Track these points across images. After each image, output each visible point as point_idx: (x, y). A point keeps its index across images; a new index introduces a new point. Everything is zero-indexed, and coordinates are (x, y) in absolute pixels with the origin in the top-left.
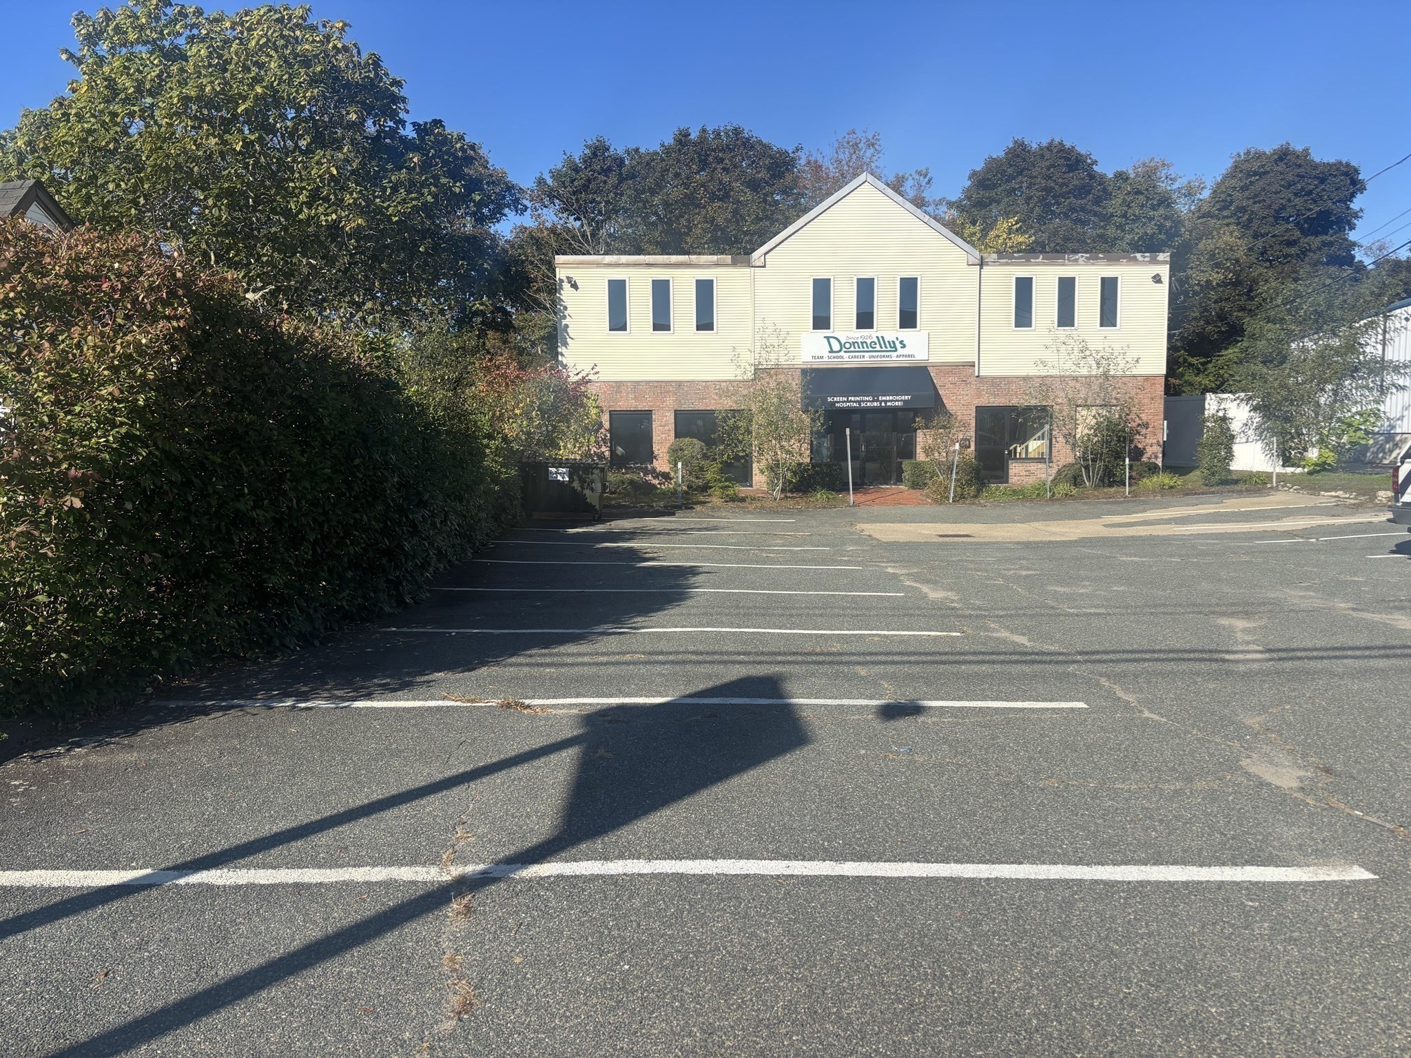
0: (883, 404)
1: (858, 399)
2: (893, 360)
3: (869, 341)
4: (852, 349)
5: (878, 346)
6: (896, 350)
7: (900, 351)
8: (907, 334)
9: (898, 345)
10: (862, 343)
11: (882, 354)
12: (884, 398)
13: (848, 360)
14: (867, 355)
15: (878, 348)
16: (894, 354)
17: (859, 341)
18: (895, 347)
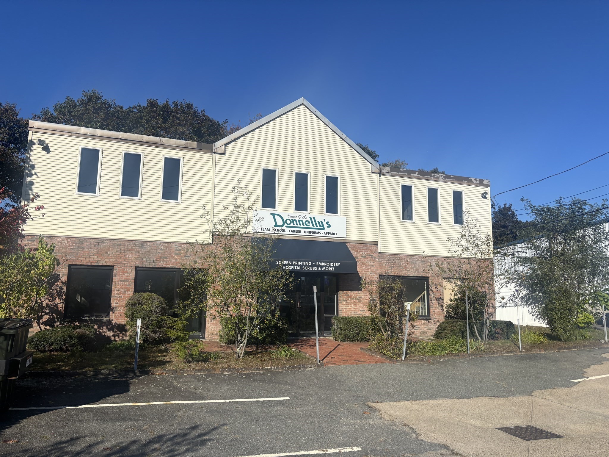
0: (320, 269)
1: (300, 263)
2: (322, 235)
3: (304, 220)
4: (292, 225)
5: (311, 224)
6: (324, 229)
7: (327, 230)
8: (331, 218)
9: (325, 225)
10: (299, 221)
11: (314, 230)
12: (320, 264)
13: (288, 233)
14: (303, 230)
15: (311, 226)
16: (322, 232)
17: (297, 219)
18: (323, 226)
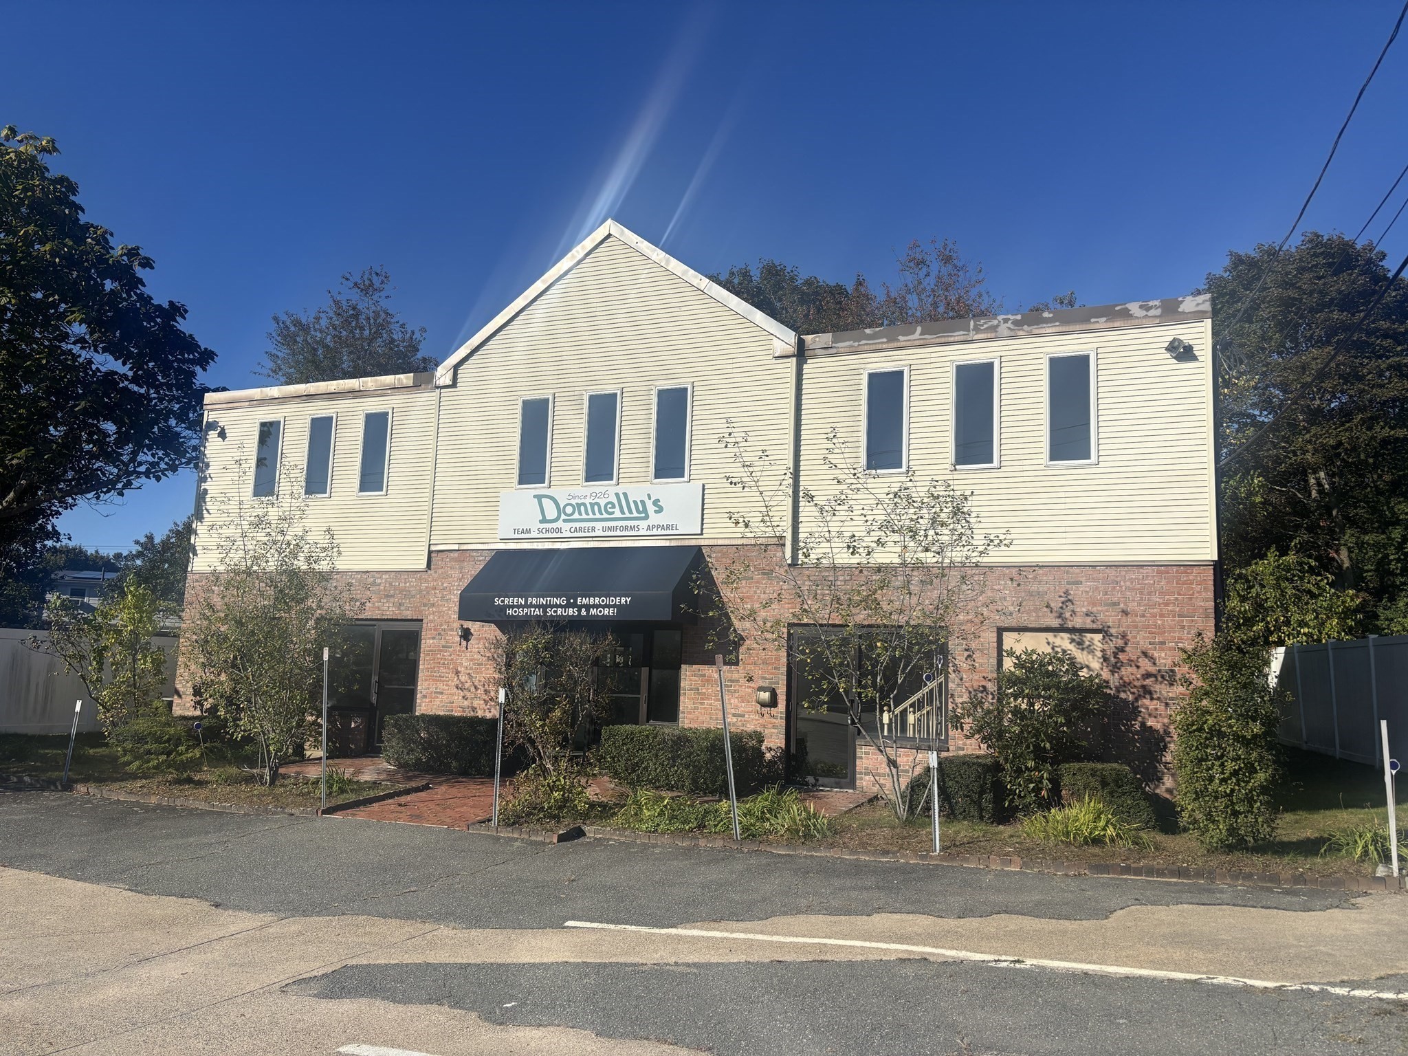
0: (584, 612)
1: (543, 601)
2: (641, 534)
3: (602, 502)
4: (576, 516)
5: (617, 510)
6: (647, 518)
7: (654, 519)
8: (669, 489)
9: (651, 508)
10: (592, 505)
11: (624, 523)
12: (585, 601)
13: (569, 536)
14: (599, 525)
15: (618, 514)
16: (643, 524)
17: (587, 502)
18: (645, 511)
